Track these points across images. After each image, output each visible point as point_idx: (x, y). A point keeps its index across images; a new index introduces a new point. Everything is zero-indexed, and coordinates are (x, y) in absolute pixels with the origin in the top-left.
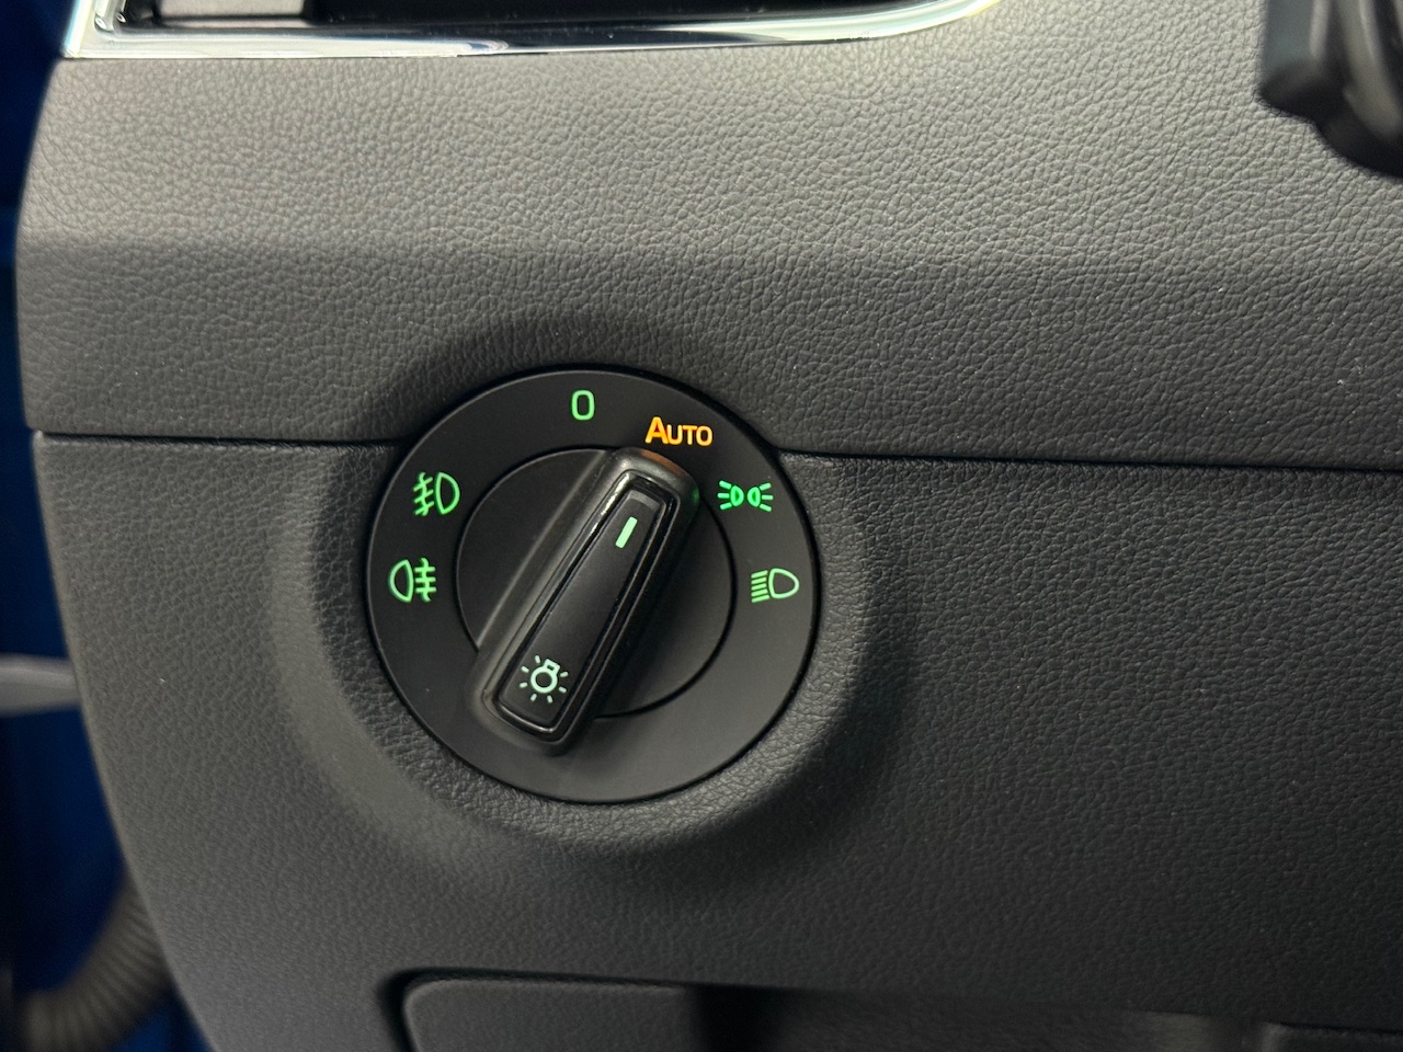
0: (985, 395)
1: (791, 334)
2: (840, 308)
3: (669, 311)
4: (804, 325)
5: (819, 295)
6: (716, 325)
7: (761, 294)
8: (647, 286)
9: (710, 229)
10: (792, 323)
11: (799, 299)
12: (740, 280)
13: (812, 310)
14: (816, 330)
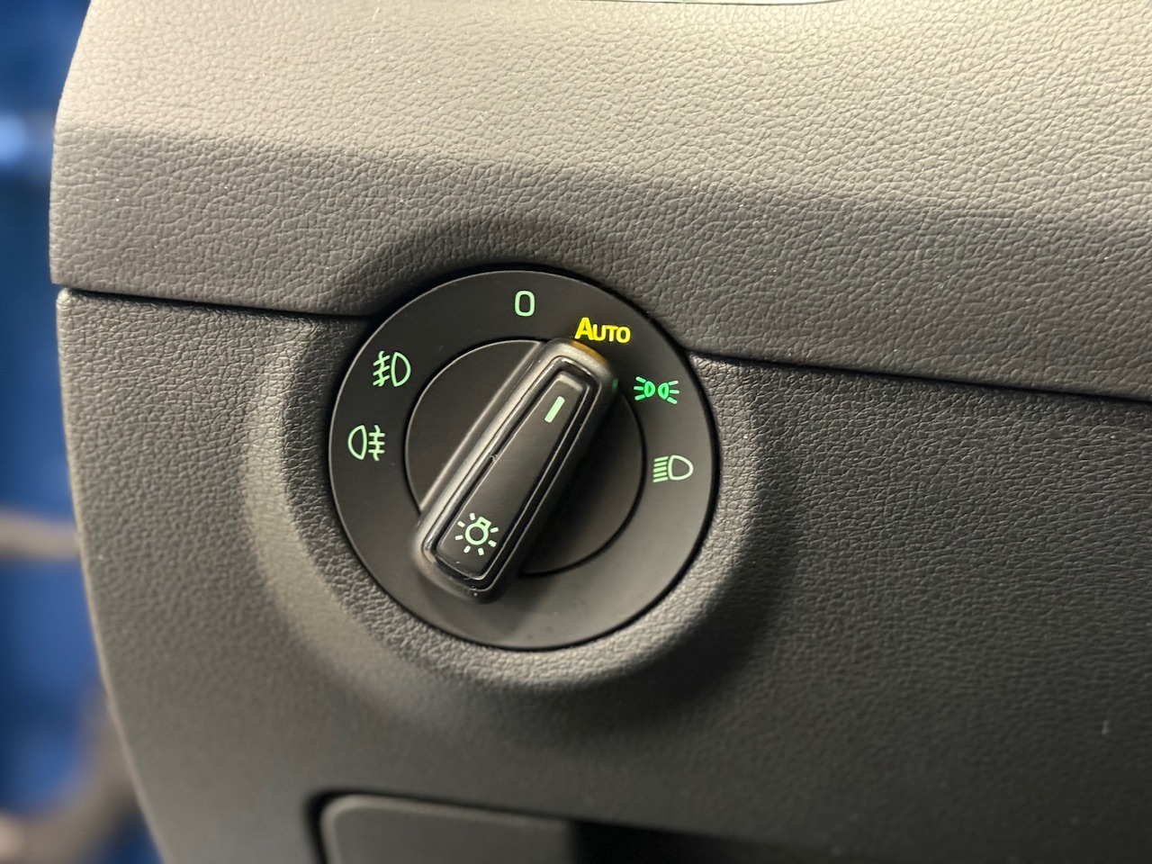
0: (871, 315)
1: (708, 248)
2: (752, 230)
3: (605, 221)
4: (719, 242)
5: (734, 218)
6: (644, 235)
7: (685, 212)
8: (588, 198)
9: (646, 153)
10: (709, 239)
11: (717, 220)
12: (667, 199)
13: (728, 229)
14: (729, 247)
